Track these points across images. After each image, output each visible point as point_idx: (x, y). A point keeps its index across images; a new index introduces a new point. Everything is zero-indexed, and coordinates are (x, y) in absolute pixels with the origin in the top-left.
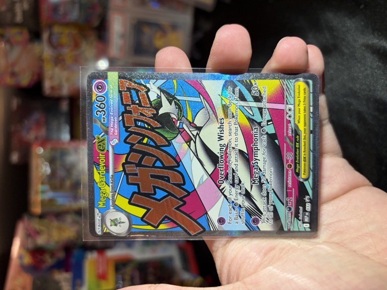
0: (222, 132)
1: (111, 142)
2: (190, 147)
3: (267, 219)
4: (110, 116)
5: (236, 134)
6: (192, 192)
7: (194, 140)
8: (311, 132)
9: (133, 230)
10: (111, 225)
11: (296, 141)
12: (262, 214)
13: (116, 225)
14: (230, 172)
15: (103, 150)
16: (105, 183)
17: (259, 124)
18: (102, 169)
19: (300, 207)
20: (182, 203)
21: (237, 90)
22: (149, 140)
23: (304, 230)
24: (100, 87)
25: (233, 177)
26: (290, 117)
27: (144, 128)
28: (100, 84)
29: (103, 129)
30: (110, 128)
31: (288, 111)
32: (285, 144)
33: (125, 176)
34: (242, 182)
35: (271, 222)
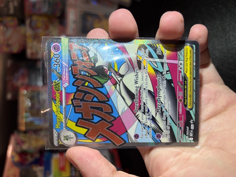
0: (137, 78)
1: (63, 85)
2: (116, 88)
3: (166, 135)
4: (63, 67)
5: (146, 80)
6: (117, 118)
7: (119, 83)
8: (194, 78)
9: (78, 143)
10: (64, 140)
11: (185, 85)
12: (163, 131)
13: (67, 140)
14: (142, 104)
15: (58, 91)
16: (60, 112)
17: (161, 73)
18: (58, 103)
19: (187, 127)
20: (111, 125)
21: (147, 51)
22: (89, 84)
23: (190, 142)
24: (56, 48)
25: (144, 107)
26: (181, 68)
27: (86, 75)
28: (56, 46)
29: (58, 76)
30: (63, 75)
31: (180, 65)
32: (178, 86)
33: (73, 107)
34: (150, 111)
35: (169, 136)
